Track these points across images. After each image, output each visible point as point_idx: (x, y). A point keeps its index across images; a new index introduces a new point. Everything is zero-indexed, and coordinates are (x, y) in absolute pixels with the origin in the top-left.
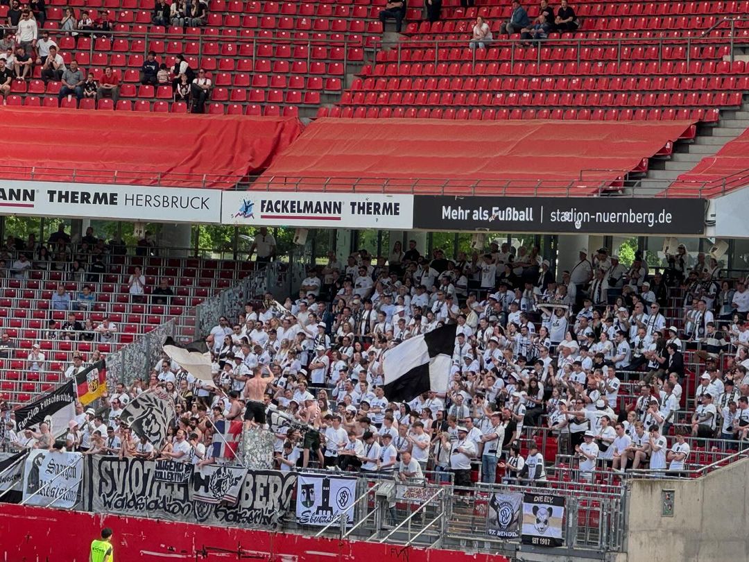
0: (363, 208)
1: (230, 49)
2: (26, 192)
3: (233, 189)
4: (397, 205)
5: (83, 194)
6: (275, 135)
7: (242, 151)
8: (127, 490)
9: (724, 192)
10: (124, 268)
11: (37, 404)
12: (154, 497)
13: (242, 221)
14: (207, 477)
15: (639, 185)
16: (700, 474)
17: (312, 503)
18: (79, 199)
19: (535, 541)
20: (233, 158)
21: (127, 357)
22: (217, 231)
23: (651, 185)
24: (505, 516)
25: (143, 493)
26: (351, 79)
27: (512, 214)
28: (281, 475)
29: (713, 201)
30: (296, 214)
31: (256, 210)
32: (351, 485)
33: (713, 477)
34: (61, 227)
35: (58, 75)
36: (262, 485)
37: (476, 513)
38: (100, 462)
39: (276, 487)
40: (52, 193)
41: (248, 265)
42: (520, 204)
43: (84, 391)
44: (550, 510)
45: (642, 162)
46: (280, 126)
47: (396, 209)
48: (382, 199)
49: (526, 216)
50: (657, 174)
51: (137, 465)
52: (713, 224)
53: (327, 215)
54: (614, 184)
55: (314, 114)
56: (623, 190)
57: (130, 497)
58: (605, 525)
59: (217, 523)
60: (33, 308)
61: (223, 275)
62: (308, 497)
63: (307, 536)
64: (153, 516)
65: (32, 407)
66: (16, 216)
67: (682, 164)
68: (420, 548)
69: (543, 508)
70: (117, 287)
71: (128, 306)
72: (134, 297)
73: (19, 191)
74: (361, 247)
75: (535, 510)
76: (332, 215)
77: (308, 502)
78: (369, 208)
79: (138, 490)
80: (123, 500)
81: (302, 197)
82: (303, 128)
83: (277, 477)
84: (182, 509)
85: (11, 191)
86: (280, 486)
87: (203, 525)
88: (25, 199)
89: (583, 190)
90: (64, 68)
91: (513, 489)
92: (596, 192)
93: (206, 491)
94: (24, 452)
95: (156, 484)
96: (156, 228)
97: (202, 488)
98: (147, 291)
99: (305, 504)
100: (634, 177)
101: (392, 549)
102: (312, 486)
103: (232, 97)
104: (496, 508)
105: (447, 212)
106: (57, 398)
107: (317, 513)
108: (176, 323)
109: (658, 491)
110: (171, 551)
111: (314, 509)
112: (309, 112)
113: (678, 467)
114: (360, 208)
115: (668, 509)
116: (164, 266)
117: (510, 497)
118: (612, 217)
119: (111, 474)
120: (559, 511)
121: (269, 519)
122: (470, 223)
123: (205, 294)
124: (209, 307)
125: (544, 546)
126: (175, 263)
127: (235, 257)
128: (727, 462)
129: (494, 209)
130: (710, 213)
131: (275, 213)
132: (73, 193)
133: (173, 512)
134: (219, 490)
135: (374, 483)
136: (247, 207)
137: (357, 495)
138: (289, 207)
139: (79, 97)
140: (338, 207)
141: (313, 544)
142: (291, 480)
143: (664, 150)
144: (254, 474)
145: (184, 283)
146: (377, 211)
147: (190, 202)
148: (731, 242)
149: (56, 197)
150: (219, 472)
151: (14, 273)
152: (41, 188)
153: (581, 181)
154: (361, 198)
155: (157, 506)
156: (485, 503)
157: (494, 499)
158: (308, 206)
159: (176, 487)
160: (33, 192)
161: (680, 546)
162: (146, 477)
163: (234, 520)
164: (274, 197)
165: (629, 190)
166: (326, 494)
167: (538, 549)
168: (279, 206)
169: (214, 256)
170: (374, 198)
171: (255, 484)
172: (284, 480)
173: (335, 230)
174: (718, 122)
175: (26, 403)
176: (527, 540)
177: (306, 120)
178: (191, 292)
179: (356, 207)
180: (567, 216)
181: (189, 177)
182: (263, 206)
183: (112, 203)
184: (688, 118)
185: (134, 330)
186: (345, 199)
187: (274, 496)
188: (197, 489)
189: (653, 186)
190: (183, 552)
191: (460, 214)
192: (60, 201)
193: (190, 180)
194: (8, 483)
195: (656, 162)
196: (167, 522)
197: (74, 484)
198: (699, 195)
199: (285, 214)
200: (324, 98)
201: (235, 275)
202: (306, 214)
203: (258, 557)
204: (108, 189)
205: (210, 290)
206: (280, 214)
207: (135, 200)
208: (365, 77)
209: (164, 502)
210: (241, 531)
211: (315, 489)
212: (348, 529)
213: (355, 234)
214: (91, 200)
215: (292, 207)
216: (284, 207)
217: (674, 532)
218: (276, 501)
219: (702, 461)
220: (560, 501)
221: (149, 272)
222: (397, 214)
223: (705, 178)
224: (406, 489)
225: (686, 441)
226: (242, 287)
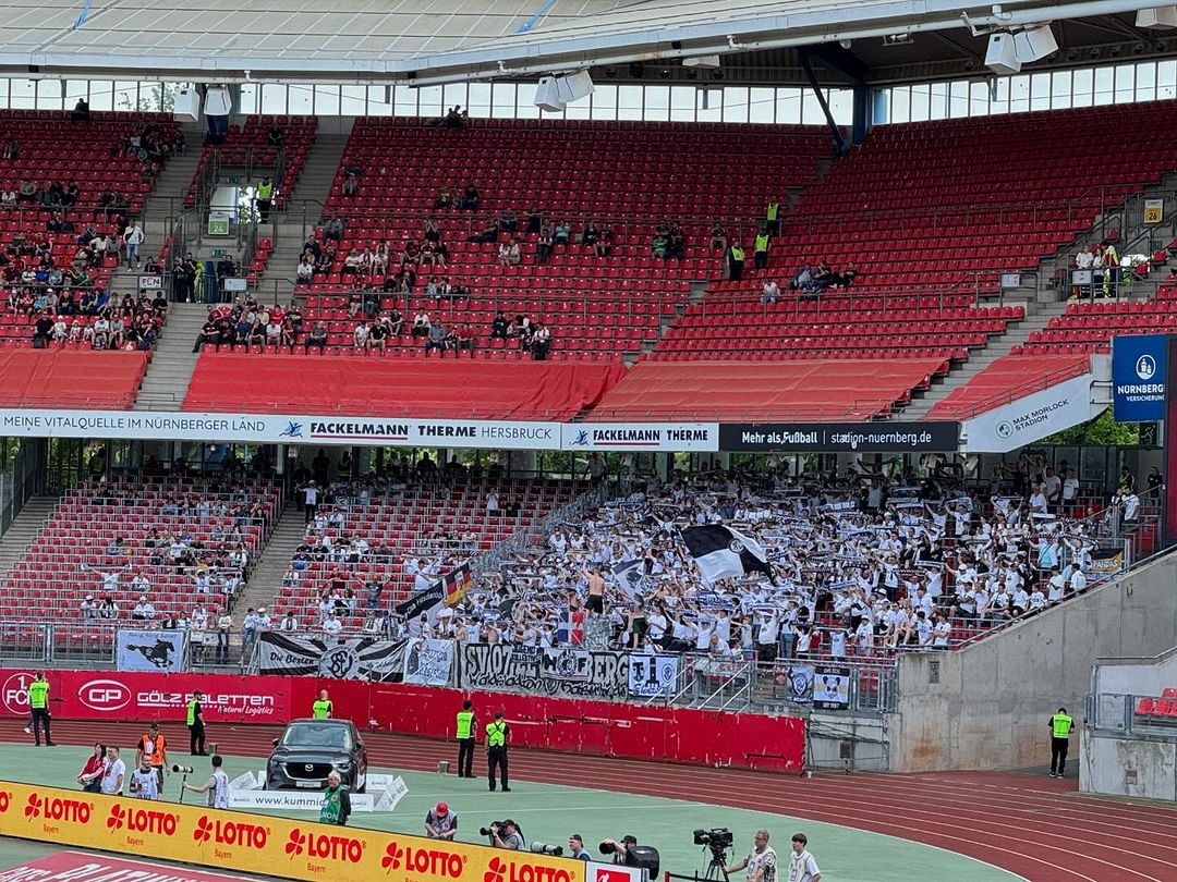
0: (677, 435)
1: (565, 307)
2: (400, 427)
3: (570, 421)
4: (705, 432)
5: (447, 428)
6: (603, 377)
7: (577, 390)
8: (489, 670)
9: (974, 416)
10: (481, 489)
11: (414, 601)
12: (511, 675)
13: (577, 447)
14: (555, 658)
15: (903, 412)
16: (959, 647)
17: (642, 678)
18: (444, 433)
19: (825, 705)
20: (569, 396)
21: (487, 561)
22: (557, 456)
23: (914, 411)
24: (800, 684)
25: (502, 672)
26: (665, 329)
27: (799, 438)
28: (616, 656)
29: (964, 423)
30: (623, 441)
31: (589, 438)
32: (674, 662)
33: (971, 649)
34: (426, 455)
35: (425, 331)
36: (600, 664)
37: (776, 683)
38: (467, 648)
39: (611, 665)
40: (422, 428)
41: (583, 483)
42: (806, 429)
43: (452, 591)
44: (838, 680)
45: (905, 393)
46: (607, 370)
47: (705, 435)
48: (693, 427)
49: (811, 438)
50: (917, 402)
51: (497, 649)
52: (965, 442)
53: (648, 441)
54: (883, 411)
55: (636, 358)
56: (890, 416)
57: (492, 676)
58: (883, 691)
59: (564, 695)
60: (408, 522)
61: (563, 492)
62: (639, 673)
63: (638, 705)
64: (512, 690)
65: (410, 603)
66: (392, 447)
67: (938, 393)
68: (732, 713)
69: (832, 679)
70: (477, 504)
71: (486, 519)
72: (491, 511)
73: (395, 427)
74: (676, 467)
75: (825, 680)
76: (652, 441)
77: (639, 677)
78: (682, 435)
79: (498, 670)
80: (486, 679)
81: (627, 427)
82: (627, 371)
83: (612, 657)
84: (534, 685)
85: (389, 427)
86: (615, 665)
87: (552, 697)
88: (400, 433)
89: (857, 417)
90: (429, 326)
91: (806, 663)
92: (869, 418)
93: (554, 669)
94: (405, 640)
95: (513, 665)
96: (508, 454)
97: (551, 667)
98: (500, 506)
99: (636, 678)
100: (899, 405)
101: (708, 714)
102: (642, 664)
103: (568, 346)
104: (791, 679)
105: (746, 437)
106: (431, 596)
107: (646, 685)
108: (526, 532)
109: (926, 661)
110: (527, 719)
111: (643, 682)
112: (631, 357)
113: (940, 642)
114: (675, 435)
115: (934, 679)
116: (515, 485)
117: (805, 671)
118: (882, 438)
119: (476, 657)
120: (845, 680)
121: (607, 692)
122: (765, 446)
123: (549, 508)
124: (554, 518)
125: (833, 709)
126: (524, 482)
127: (573, 477)
128: (982, 637)
129: (785, 433)
130: (963, 433)
131: (605, 441)
132: (439, 428)
133: (527, 687)
134: (565, 669)
135: (692, 660)
136: (583, 436)
137: (679, 670)
138: (616, 435)
139: (443, 349)
140: (657, 435)
141: (643, 711)
142: (624, 659)
143: (923, 382)
144: (593, 655)
145: (531, 500)
146: (689, 437)
147: (535, 433)
148: (979, 455)
149: (425, 431)
150: (564, 654)
151: (392, 494)
152: (413, 424)
153: (856, 409)
154: (676, 427)
155: (514, 683)
156: (784, 675)
157: (791, 671)
158: (632, 435)
159: (529, 666)
160: (406, 427)
161: (945, 706)
162: (504, 659)
163: (578, 692)
164: (604, 427)
165: (895, 416)
166: (653, 670)
167: (828, 711)
168: (609, 435)
169: (555, 476)
170: (686, 427)
171: (594, 663)
172: (618, 659)
173: (654, 453)
174: (967, 358)
175: (405, 601)
176: (819, 705)
177: (629, 364)
178: (538, 507)
179: (672, 435)
180: (845, 438)
181: (534, 413)
182: (595, 435)
183: (471, 435)
184: (941, 355)
185: (491, 539)
186: (663, 428)
187: (610, 673)
188: (546, 668)
189: (914, 413)
190: (537, 720)
191: (758, 438)
192: (428, 434)
193: (535, 415)
194: (391, 666)
195: (917, 393)
196: (523, 695)
197: (445, 666)
198: (953, 419)
199: (614, 441)
200: (644, 346)
201: (573, 493)
202: (631, 441)
203: (598, 722)
204: (468, 424)
205: (553, 505)
206: (610, 441)
207: (490, 432)
208: (676, 328)
209: (519, 679)
210: (583, 702)
211: (644, 666)
212: (672, 698)
213: (671, 455)
214: (454, 433)
215: (620, 435)
216: (613, 435)
217: (940, 696)
218: (612, 677)
219: (961, 636)
220: (845, 673)
221: (502, 491)
222: (705, 439)
223: (959, 404)
224: (719, 664)
225: (947, 621)
226: (579, 502)
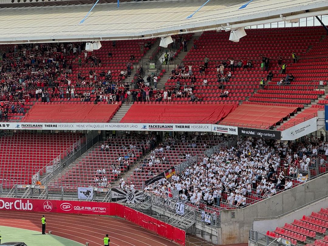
6: (231, 109)
7: (222, 113)
13: (214, 131)
20: (219, 115)
26: (255, 93)
27: (251, 133)
30: (222, 130)
33: (247, 208)
40: (176, 126)
42: (253, 130)
44: (209, 216)
47: (235, 130)
48: (233, 128)
49: (254, 133)
53: (226, 131)
75: (207, 216)
81: (222, 126)
88: (171, 128)
102: (178, 205)
105: (242, 131)
115: (233, 217)
118: (266, 134)
129: (249, 131)
130: (281, 134)
132: (181, 126)
134: (167, 204)
136: (215, 128)
147: (205, 127)
150: (167, 200)
168: (219, 128)
177: (240, 105)
179: (230, 129)
180: (259, 134)
183: (188, 128)
186: (228, 127)
192: (178, 128)
204: (189, 125)
207: (193, 127)
214: (184, 127)
217: (235, 222)
